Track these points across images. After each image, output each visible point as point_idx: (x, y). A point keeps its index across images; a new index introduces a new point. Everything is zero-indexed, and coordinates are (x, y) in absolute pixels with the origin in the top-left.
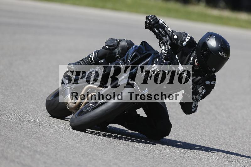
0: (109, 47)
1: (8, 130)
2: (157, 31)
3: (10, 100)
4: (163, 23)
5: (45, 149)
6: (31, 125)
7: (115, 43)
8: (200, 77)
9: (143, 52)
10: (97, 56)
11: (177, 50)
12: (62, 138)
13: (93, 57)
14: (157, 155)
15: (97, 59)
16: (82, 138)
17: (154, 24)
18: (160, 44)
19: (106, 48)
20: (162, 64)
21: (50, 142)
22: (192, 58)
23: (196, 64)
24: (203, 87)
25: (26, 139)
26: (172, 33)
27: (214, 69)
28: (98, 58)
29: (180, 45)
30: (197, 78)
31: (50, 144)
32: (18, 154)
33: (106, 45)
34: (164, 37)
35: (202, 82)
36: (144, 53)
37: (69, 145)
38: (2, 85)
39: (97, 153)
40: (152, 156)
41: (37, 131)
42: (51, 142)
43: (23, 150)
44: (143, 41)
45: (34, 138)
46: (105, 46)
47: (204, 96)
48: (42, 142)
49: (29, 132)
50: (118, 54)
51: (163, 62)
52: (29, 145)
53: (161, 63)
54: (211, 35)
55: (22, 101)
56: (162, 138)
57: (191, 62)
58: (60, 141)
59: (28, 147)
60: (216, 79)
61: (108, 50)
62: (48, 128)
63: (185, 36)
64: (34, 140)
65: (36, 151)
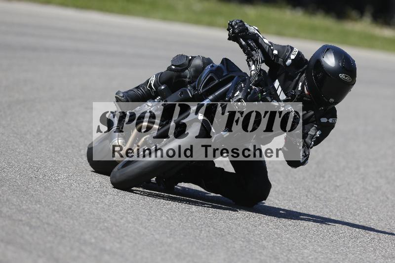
0: (177, 68)
1: (60, 217)
2: (244, 43)
3: (63, 169)
4: (256, 32)
5: (118, 245)
6: (96, 209)
7: (184, 61)
8: (312, 113)
10: (159, 81)
11: (278, 73)
12: (146, 228)
13: (153, 82)
14: (294, 257)
16: (176, 229)
17: (240, 32)
18: (248, 61)
19: (172, 69)
21: (125, 235)
22: (300, 84)
23: (306, 92)
24: (316, 126)
25: (88, 231)
26: (270, 47)
27: (332, 100)
28: (161, 83)
29: (282, 64)
30: (307, 113)
31: (126, 238)
32: (75, 253)
33: (173, 65)
34: (254, 53)
35: (314, 119)
37: (156, 240)
38: (51, 146)
39: (200, 253)
40: (286, 258)
41: (105, 218)
42: (127, 235)
43: (83, 248)
44: (225, 58)
45: (101, 229)
46: (171, 66)
47: (318, 141)
48: (113, 235)
49: (93, 220)
50: (189, 78)
52: (93, 241)
54: (328, 50)
55: (83, 171)
57: (300, 89)
58: (142, 233)
59: (91, 244)
60: (336, 116)
61: (175, 72)
62: (123, 213)
63: (290, 51)
64: (100, 233)
65: (103, 250)
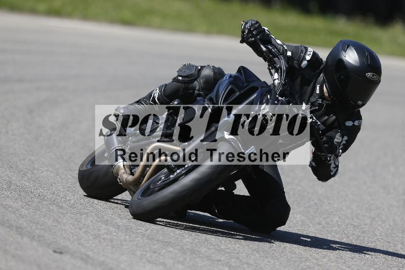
0: (184, 79)
8: (334, 117)
9: (243, 85)
10: (164, 94)
13: (156, 96)
15: (164, 99)
18: (269, 69)
19: (179, 80)
20: (276, 104)
23: (326, 95)
24: (341, 131)
27: (360, 103)
28: (166, 97)
29: (297, 66)
30: (329, 117)
33: (179, 76)
34: (276, 59)
36: (246, 87)
44: (242, 67)
46: (177, 77)
50: (199, 90)
51: (278, 101)
53: (274, 102)
56: (276, 230)
57: (318, 92)
61: (182, 83)
63: (304, 51)
